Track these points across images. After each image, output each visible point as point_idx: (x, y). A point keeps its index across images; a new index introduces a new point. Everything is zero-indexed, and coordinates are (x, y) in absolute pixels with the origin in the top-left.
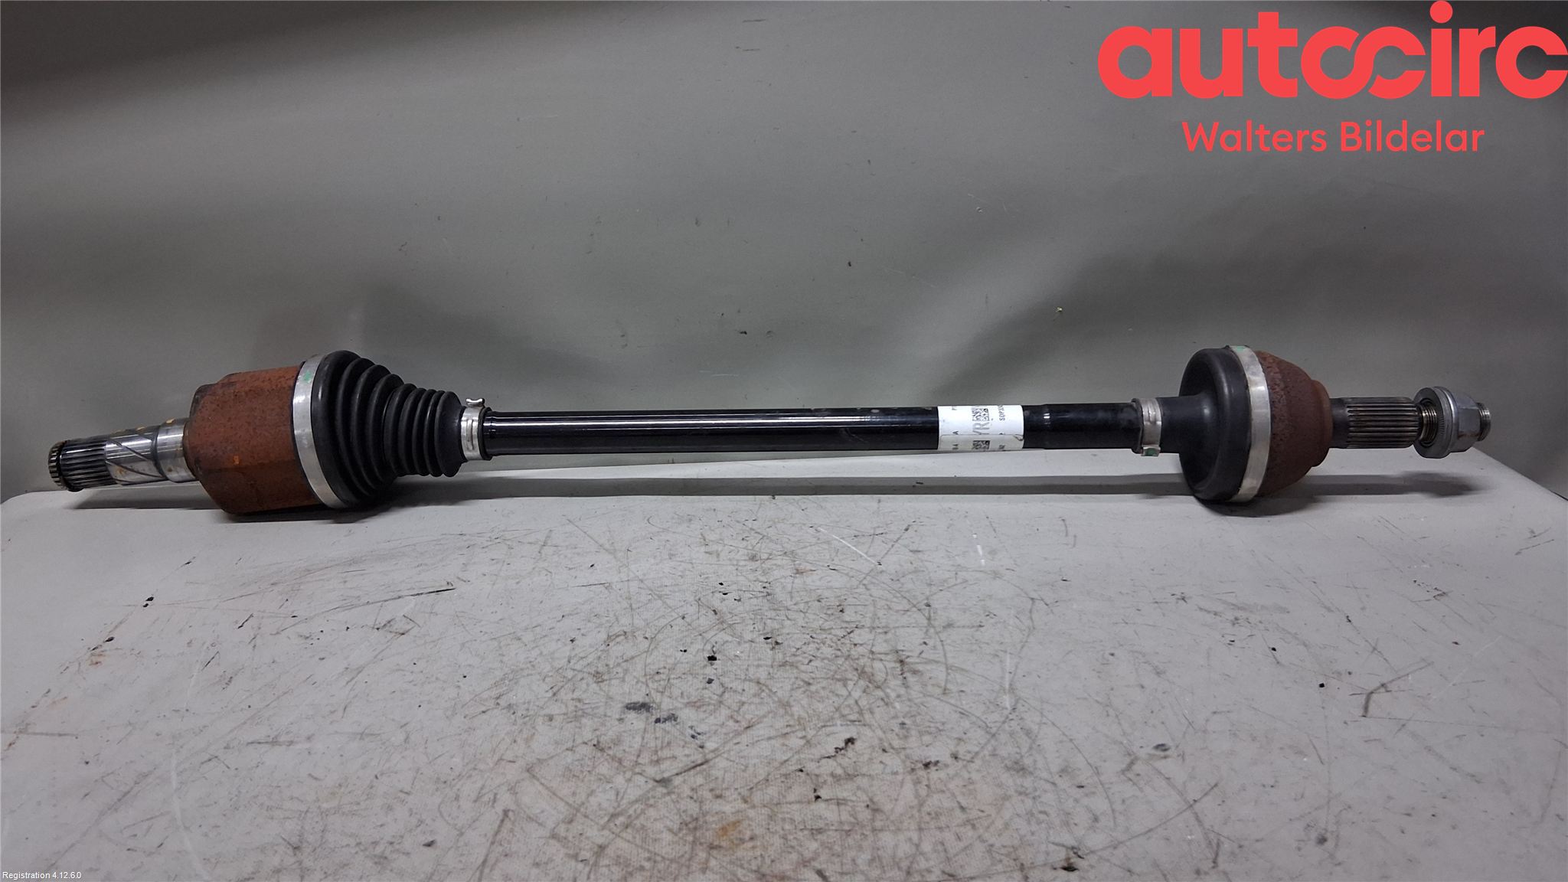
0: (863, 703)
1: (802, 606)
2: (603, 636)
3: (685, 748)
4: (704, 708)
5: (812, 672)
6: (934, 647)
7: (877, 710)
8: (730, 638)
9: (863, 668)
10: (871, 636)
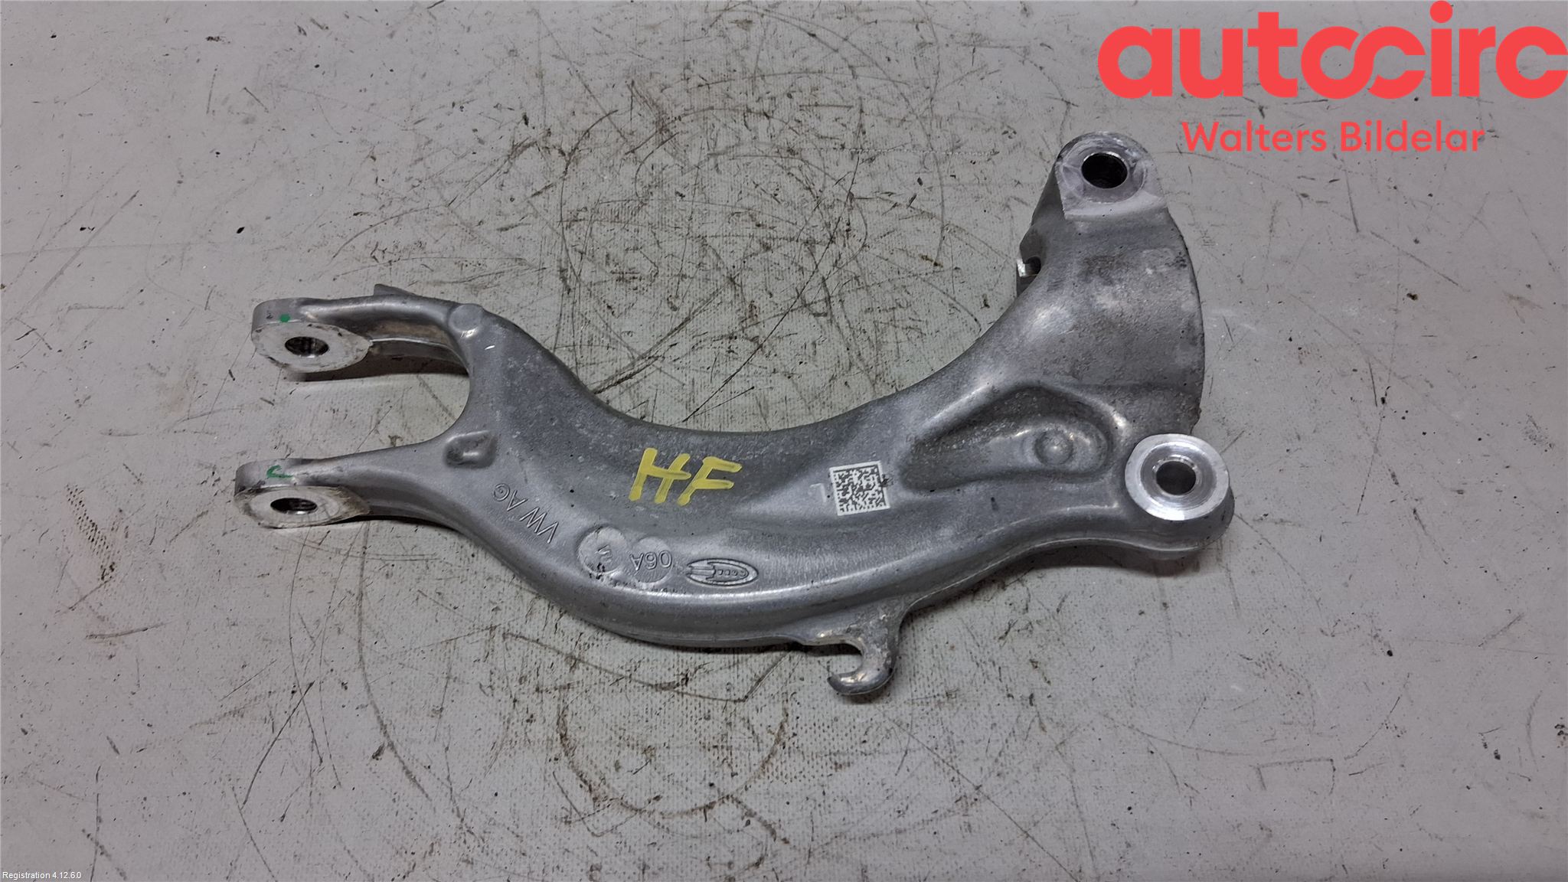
0: (832, 284)
1: (766, 105)
2: (506, 146)
3: (610, 349)
4: (635, 284)
5: (772, 228)
6: (930, 188)
7: (847, 298)
8: (669, 160)
9: (837, 224)
10: (852, 167)
